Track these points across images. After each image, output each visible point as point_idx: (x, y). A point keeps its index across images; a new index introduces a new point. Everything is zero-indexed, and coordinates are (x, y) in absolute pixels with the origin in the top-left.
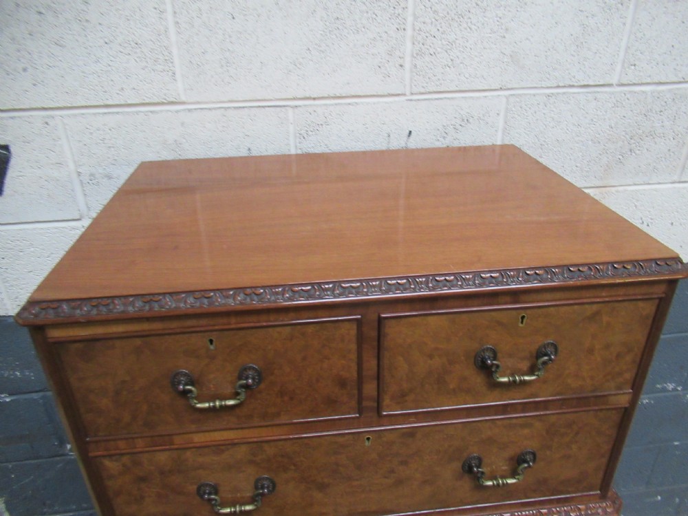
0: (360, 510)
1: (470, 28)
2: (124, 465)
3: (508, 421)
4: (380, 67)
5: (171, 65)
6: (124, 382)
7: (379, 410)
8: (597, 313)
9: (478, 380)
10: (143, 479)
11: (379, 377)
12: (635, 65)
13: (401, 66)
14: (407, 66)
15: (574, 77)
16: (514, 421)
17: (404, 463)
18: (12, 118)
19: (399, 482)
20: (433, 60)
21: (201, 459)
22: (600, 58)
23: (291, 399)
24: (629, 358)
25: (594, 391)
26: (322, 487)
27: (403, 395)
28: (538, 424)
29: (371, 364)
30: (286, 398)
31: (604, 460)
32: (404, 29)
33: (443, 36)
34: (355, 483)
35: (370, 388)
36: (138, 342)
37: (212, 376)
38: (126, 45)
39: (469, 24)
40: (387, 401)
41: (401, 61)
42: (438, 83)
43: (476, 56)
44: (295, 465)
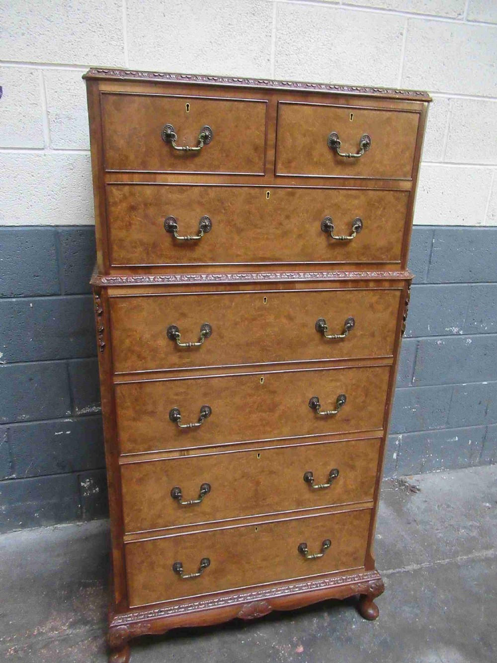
0: (260, 256)
1: (310, 41)
2: (124, 195)
3: (345, 192)
4: (255, 59)
5: (121, 42)
6: (135, 128)
7: (275, 171)
8: (389, 119)
9: (329, 156)
10: (133, 208)
11: (276, 147)
12: (409, 77)
13: (268, 60)
14: (272, 61)
15: (374, 81)
16: (350, 192)
17: (288, 217)
18: (8, 67)
19: (285, 234)
20: (288, 59)
21: (170, 196)
22: (388, 70)
23: (227, 156)
24: (407, 154)
25: (391, 176)
26: (239, 231)
27: (290, 162)
28: (363, 198)
29: (272, 136)
30: (224, 155)
31: (401, 234)
32: (270, 36)
33: (294, 44)
34: (259, 231)
35: (271, 154)
36: (148, 100)
37: (185, 131)
38: (93, 25)
39: (309, 38)
40: (279, 166)
41: (268, 57)
42: (291, 75)
43: (314, 59)
44: (225, 209)
